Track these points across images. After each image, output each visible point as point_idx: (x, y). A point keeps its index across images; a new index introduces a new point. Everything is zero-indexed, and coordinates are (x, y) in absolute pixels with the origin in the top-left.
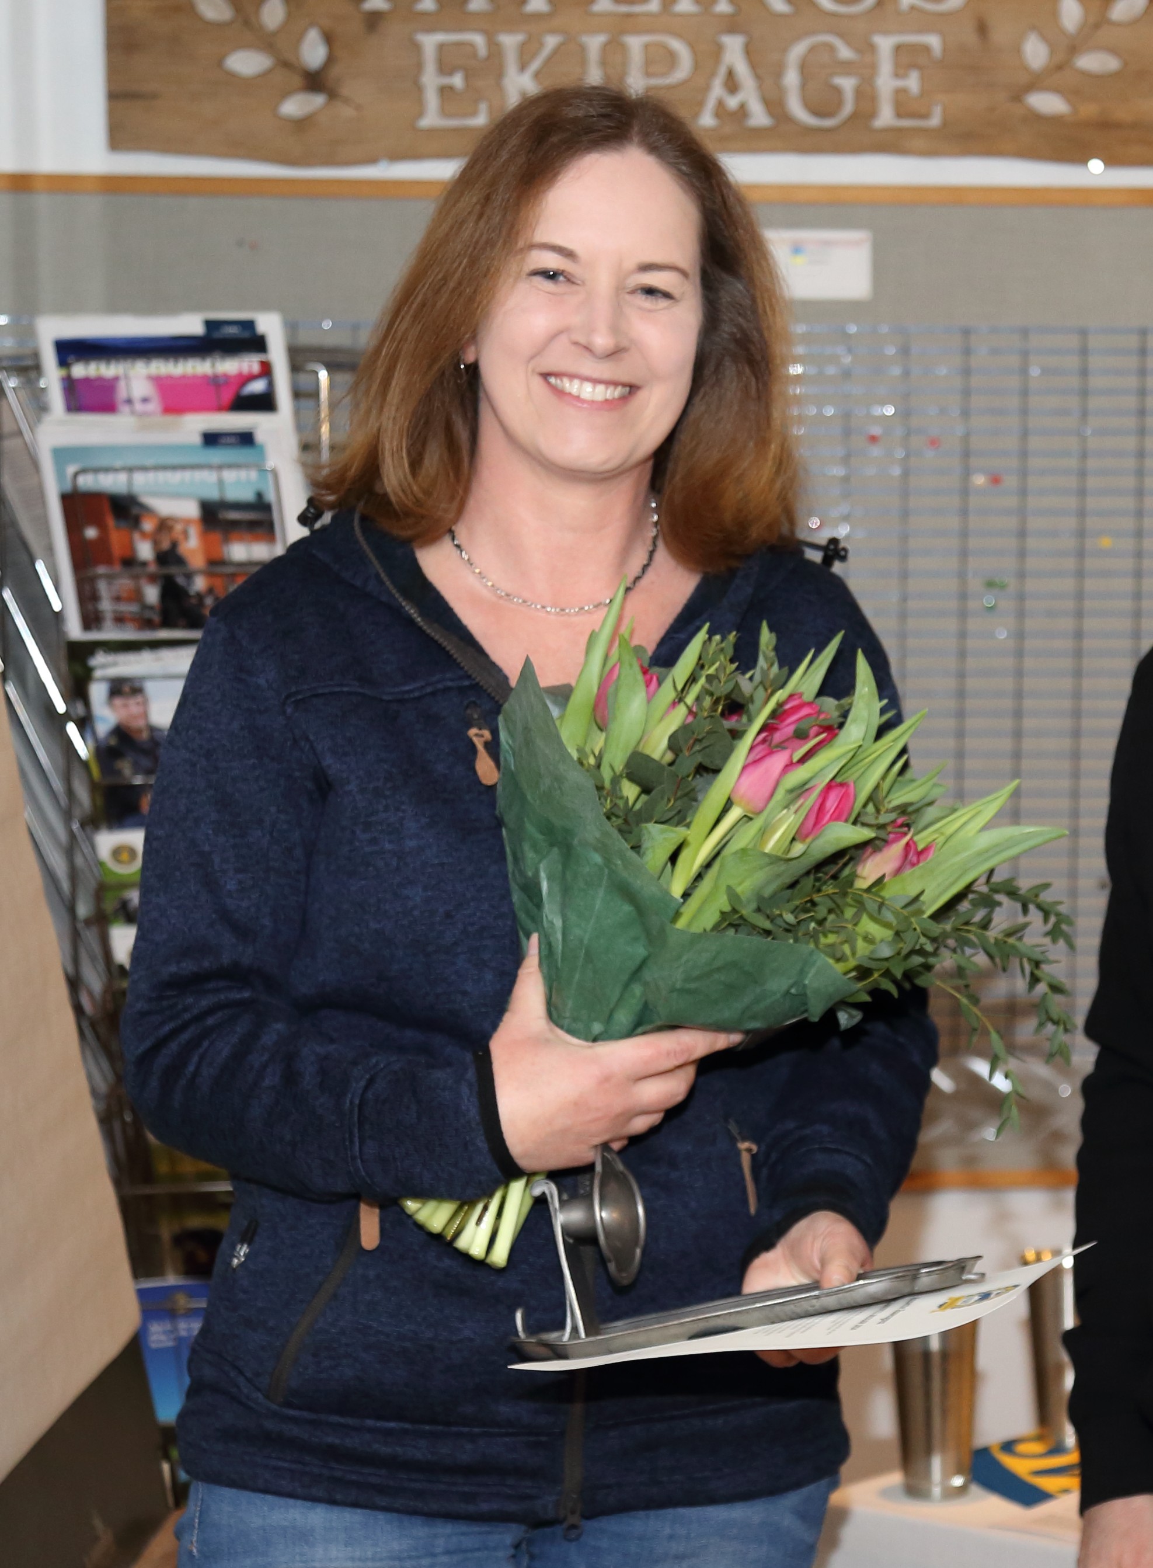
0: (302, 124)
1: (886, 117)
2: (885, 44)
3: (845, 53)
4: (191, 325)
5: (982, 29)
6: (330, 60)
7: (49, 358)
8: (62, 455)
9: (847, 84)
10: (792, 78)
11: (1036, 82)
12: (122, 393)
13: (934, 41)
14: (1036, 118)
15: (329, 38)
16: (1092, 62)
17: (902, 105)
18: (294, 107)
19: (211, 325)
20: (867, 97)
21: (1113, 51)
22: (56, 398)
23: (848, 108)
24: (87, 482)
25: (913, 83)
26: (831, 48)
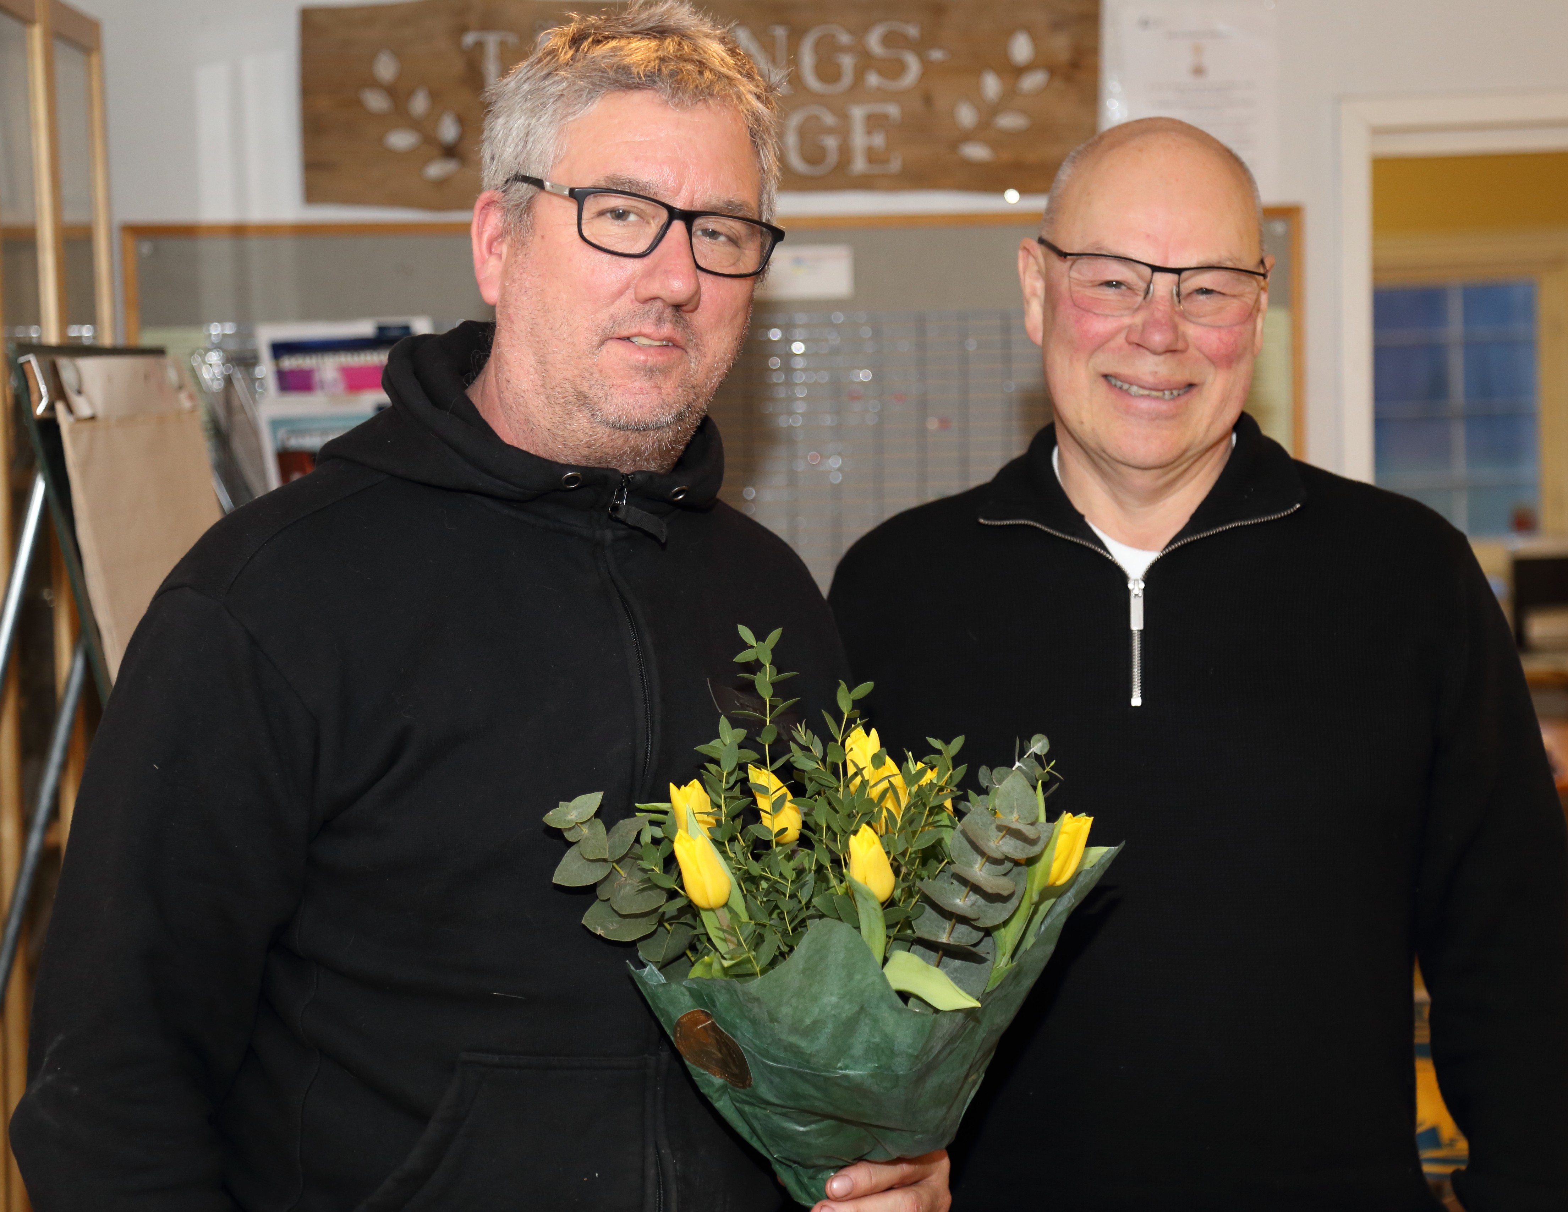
0: (441, 183)
1: (859, 165)
2: (858, 113)
3: (829, 119)
4: (365, 328)
5: (928, 100)
6: (461, 137)
7: (265, 354)
8: (276, 424)
9: (831, 143)
10: (791, 140)
11: (968, 137)
12: (316, 377)
13: (893, 110)
14: (969, 164)
15: (461, 120)
16: (1009, 121)
17: (872, 156)
18: (436, 170)
19: (382, 329)
20: (845, 152)
21: (1023, 111)
22: (271, 383)
23: (833, 158)
24: (295, 443)
25: (879, 140)
26: (817, 118)
